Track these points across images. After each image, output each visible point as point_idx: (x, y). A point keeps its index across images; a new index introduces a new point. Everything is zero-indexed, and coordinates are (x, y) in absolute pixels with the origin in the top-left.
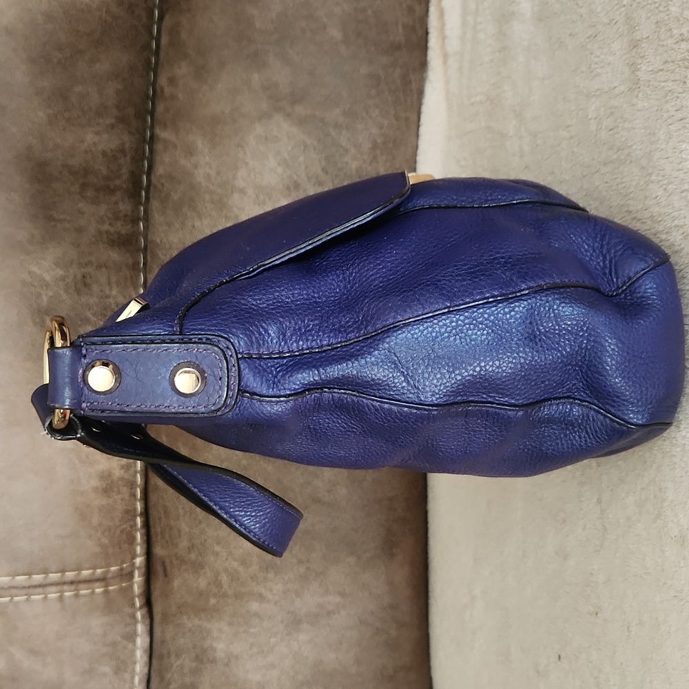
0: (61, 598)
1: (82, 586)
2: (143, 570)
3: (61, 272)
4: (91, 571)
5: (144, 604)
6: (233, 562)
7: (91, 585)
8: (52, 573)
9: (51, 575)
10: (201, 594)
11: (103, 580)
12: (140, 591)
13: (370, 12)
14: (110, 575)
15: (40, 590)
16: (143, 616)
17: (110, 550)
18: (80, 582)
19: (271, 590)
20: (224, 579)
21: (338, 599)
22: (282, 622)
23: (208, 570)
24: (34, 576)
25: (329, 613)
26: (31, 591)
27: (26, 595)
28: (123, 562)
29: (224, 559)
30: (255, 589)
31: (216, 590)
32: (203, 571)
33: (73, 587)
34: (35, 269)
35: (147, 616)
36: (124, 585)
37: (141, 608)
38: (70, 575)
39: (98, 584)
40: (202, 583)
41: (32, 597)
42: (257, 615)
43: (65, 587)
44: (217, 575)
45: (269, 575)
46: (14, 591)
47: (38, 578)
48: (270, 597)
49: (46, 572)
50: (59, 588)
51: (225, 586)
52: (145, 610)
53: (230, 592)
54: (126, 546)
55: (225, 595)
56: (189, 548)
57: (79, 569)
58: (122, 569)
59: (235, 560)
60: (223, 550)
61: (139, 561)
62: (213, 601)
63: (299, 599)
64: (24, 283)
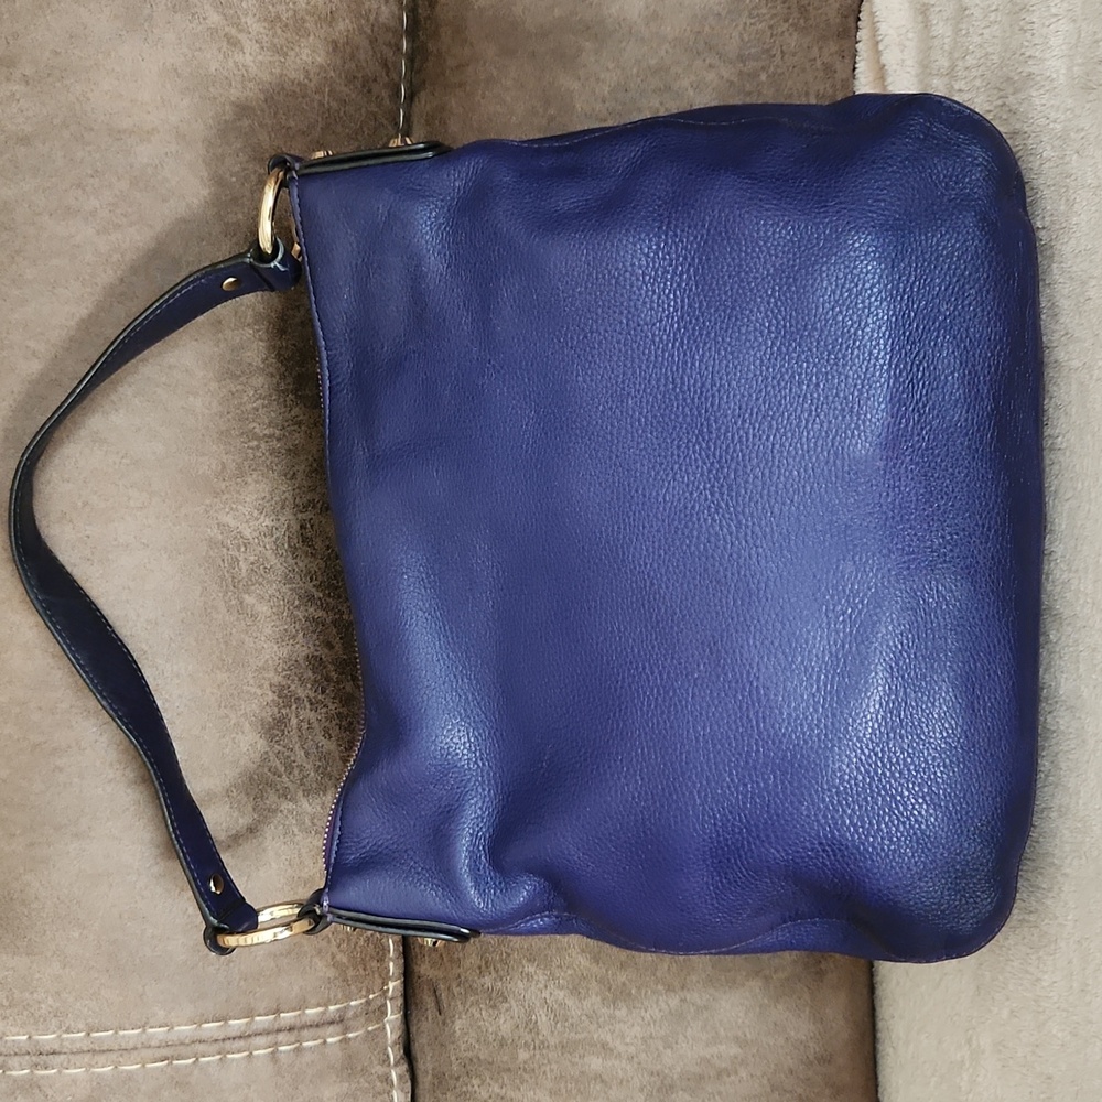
0: (274, 1056)
1: (305, 1033)
2: (400, 1001)
3: (268, 522)
4: (320, 1009)
5: (402, 1058)
6: (557, 992)
7: (320, 1032)
8: (259, 1016)
9: (257, 1019)
10: (502, 1043)
11: (340, 1021)
12: (395, 1036)
13: (763, 77)
14: (350, 1014)
15: (242, 1043)
16: (400, 1077)
17: (351, 973)
18: (303, 1027)
19: (622, 1036)
20: (543, 1019)
21: (735, 1050)
22: (641, 1090)
23: (513, 1002)
24: (231, 1022)
25: (719, 1074)
26: (228, 1045)
27: (219, 1053)
28: (369, 992)
29: (541, 986)
30: (596, 1036)
31: (528, 1038)
32: (506, 1005)
33: (292, 1037)
34: (229, 520)
35: (407, 1076)
36: (370, 1029)
37: (396, 1064)
38: (288, 1017)
39: (331, 1029)
40: (505, 1026)
41: (229, 1056)
42: (599, 1078)
43: (281, 1037)
44: (530, 1011)
45: (617, 1013)
46: (201, 1048)
47: (237, 1024)
48: (621, 1048)
49: (250, 1014)
50: (270, 1038)
51: (545, 1031)
52: (404, 1067)
53: (553, 1041)
54: (374, 964)
55: (544, 1045)
56: (480, 968)
57: (302, 1005)
58: (368, 1003)
59: (561, 988)
60: (540, 972)
61: (394, 986)
62: (523, 1055)
63: (669, 1051)
64: (212, 543)
